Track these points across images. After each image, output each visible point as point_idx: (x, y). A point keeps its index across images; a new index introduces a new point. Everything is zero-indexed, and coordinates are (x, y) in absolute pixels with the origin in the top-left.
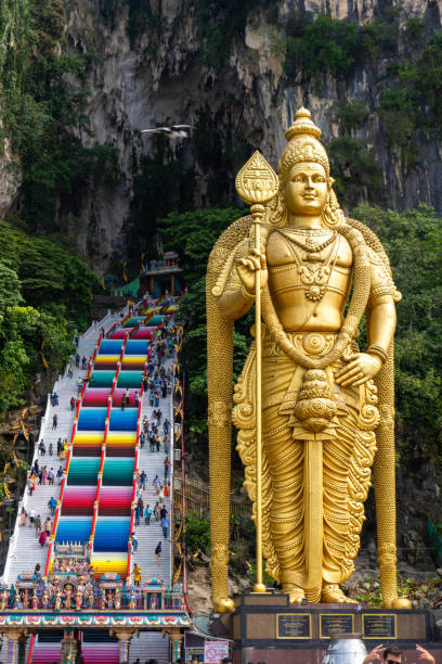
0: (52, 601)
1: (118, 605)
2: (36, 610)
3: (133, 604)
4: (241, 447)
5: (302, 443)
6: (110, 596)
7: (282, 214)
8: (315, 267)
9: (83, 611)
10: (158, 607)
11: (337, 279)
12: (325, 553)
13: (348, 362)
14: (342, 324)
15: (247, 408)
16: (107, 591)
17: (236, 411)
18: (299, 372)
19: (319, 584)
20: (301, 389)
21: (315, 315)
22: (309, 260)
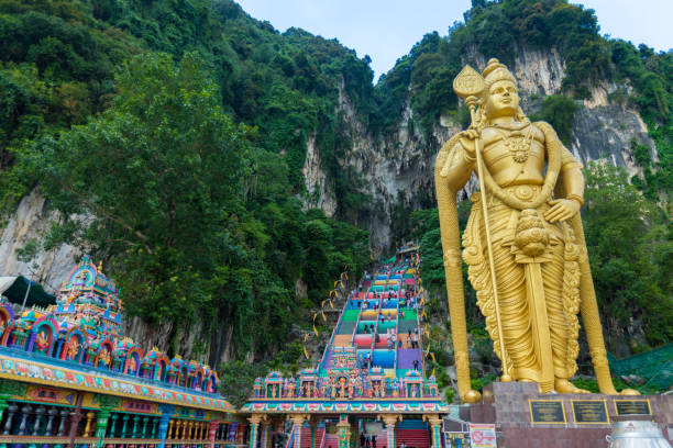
0: (328, 391)
1: (383, 394)
2: (315, 398)
3: (395, 393)
4: (471, 278)
5: (522, 266)
6: (376, 386)
7: (485, 122)
8: (518, 140)
9: (356, 399)
10: (418, 395)
11: (536, 148)
12: (554, 353)
13: (551, 206)
14: (544, 178)
15: (473, 249)
16: (374, 382)
17: (465, 252)
18: (515, 214)
19: (552, 379)
20: (518, 226)
21: (522, 172)
22: (513, 136)
